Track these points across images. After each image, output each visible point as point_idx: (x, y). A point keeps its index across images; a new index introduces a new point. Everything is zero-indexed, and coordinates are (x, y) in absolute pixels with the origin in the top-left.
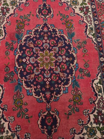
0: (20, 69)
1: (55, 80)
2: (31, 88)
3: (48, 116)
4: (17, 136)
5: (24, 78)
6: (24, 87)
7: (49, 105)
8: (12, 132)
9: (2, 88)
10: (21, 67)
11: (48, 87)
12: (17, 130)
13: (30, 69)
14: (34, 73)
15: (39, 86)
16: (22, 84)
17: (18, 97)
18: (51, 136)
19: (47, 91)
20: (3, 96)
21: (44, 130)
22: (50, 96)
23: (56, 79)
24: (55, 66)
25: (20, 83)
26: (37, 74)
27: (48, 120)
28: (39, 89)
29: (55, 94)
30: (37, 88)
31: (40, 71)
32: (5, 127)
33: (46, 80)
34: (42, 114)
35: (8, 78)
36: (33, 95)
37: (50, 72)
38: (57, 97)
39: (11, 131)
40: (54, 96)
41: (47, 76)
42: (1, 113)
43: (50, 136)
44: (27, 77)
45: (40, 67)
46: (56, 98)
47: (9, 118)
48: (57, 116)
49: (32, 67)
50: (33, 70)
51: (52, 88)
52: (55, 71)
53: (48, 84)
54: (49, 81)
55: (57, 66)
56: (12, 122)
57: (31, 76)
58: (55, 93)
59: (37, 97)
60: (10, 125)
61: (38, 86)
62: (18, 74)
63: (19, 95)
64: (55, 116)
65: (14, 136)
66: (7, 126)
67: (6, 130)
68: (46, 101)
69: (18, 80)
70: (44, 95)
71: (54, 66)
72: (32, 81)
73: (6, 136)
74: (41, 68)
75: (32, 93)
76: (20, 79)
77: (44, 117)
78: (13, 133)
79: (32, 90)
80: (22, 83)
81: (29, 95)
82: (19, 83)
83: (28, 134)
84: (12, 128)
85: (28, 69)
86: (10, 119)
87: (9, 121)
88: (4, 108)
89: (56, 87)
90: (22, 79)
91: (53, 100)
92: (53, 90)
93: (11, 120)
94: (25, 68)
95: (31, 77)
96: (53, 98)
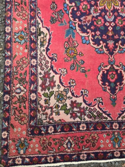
0: (72, 7)
1: (120, 26)
2: (87, 34)
3: (111, 71)
4: (71, 92)
5: (77, 20)
6: (78, 33)
7: (112, 58)
8: (64, 87)
9: (49, 32)
10: (73, 4)
11: (110, 34)
12: (71, 85)
13: (85, 8)
14: (91, 14)
15: (99, 32)
16: (76, 29)
17: (70, 45)
18: (115, 95)
19: (110, 39)
20: (51, 42)
21: (106, 87)
22: (113, 46)
23: (122, 24)
24: (121, 6)
25: (73, 27)
26: (95, 16)
27: (111, 76)
28: (98, 36)
29: (121, 44)
30: (96, 35)
31: (99, 11)
32: (56, 81)
33: (109, 24)
34: (103, 67)
35: (56, 19)
36: (90, 43)
37: (113, 14)
38: (123, 48)
39: (63, 85)
40: (118, 46)
41: (110, 20)
42: (50, 63)
43: (113, 94)
44: (82, 19)
45: (99, 6)
46: (121, 49)
47: (60, 70)
48: (123, 71)
49: (88, 6)
50: (89, 10)
51: (116, 36)
52: (121, 12)
53: (110, 30)
54: (112, 26)
55: (123, 6)
56: (64, 75)
57: (86, 18)
58: (120, 42)
59: (95, 46)
60: (62, 78)
61: (97, 32)
62: (69, 14)
63: (71, 42)
64: (121, 72)
65: (67, 92)
66: (58, 79)
67: (56, 84)
68: (108, 52)
69: (69, 23)
70: (105, 44)
71: (119, 6)
72: (88, 25)
73: (57, 91)
74: (101, 8)
75: (89, 40)
76: (72, 21)
77: (105, 72)
78: (66, 88)
79: (88, 37)
80: (76, 26)
81: (85, 43)
82: (71, 26)
83: (86, 91)
84: (64, 83)
85: (83, 8)
86: (61, 72)
87: (60, 74)
88: (53, 57)
89: (121, 35)
90: (75, 22)
91: (117, 51)
92: (118, 38)
93: (63, 72)
94: (79, 7)
95: (87, 20)
96: (118, 48)
